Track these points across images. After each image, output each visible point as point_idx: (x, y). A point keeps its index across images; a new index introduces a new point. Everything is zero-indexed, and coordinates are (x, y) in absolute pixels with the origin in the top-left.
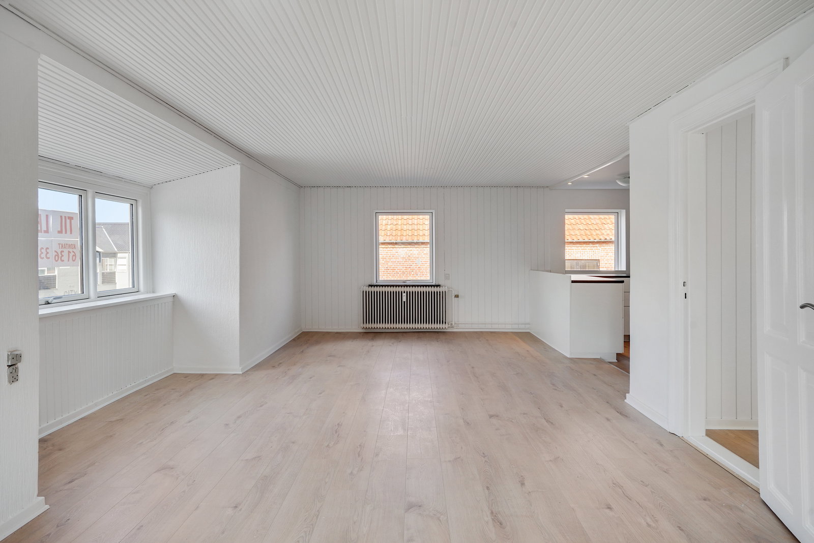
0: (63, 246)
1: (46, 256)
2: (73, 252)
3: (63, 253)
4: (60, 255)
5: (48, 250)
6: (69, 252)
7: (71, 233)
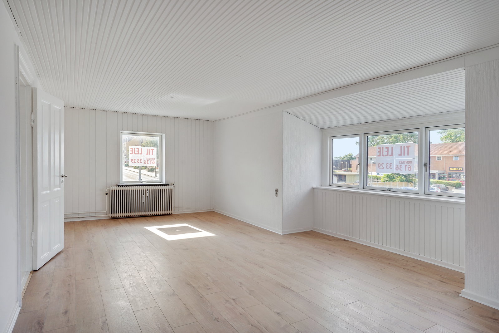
0: (402, 162)
1: (390, 167)
2: (409, 165)
3: (401, 166)
4: (399, 167)
5: (391, 165)
6: (406, 166)
7: (408, 154)
